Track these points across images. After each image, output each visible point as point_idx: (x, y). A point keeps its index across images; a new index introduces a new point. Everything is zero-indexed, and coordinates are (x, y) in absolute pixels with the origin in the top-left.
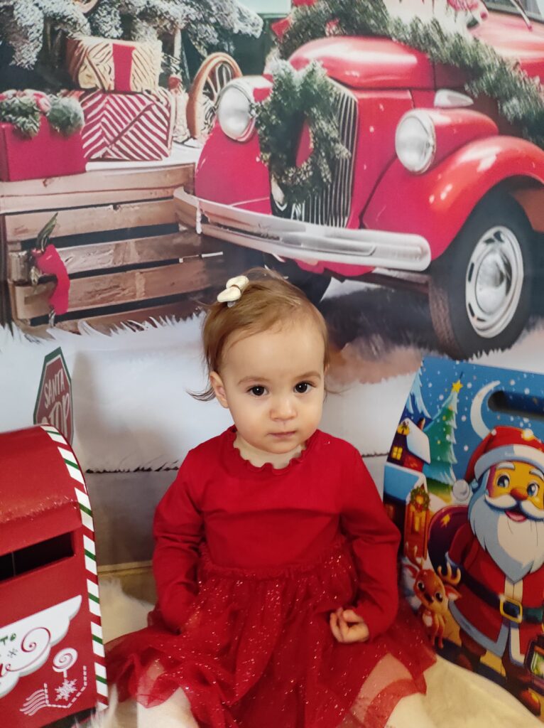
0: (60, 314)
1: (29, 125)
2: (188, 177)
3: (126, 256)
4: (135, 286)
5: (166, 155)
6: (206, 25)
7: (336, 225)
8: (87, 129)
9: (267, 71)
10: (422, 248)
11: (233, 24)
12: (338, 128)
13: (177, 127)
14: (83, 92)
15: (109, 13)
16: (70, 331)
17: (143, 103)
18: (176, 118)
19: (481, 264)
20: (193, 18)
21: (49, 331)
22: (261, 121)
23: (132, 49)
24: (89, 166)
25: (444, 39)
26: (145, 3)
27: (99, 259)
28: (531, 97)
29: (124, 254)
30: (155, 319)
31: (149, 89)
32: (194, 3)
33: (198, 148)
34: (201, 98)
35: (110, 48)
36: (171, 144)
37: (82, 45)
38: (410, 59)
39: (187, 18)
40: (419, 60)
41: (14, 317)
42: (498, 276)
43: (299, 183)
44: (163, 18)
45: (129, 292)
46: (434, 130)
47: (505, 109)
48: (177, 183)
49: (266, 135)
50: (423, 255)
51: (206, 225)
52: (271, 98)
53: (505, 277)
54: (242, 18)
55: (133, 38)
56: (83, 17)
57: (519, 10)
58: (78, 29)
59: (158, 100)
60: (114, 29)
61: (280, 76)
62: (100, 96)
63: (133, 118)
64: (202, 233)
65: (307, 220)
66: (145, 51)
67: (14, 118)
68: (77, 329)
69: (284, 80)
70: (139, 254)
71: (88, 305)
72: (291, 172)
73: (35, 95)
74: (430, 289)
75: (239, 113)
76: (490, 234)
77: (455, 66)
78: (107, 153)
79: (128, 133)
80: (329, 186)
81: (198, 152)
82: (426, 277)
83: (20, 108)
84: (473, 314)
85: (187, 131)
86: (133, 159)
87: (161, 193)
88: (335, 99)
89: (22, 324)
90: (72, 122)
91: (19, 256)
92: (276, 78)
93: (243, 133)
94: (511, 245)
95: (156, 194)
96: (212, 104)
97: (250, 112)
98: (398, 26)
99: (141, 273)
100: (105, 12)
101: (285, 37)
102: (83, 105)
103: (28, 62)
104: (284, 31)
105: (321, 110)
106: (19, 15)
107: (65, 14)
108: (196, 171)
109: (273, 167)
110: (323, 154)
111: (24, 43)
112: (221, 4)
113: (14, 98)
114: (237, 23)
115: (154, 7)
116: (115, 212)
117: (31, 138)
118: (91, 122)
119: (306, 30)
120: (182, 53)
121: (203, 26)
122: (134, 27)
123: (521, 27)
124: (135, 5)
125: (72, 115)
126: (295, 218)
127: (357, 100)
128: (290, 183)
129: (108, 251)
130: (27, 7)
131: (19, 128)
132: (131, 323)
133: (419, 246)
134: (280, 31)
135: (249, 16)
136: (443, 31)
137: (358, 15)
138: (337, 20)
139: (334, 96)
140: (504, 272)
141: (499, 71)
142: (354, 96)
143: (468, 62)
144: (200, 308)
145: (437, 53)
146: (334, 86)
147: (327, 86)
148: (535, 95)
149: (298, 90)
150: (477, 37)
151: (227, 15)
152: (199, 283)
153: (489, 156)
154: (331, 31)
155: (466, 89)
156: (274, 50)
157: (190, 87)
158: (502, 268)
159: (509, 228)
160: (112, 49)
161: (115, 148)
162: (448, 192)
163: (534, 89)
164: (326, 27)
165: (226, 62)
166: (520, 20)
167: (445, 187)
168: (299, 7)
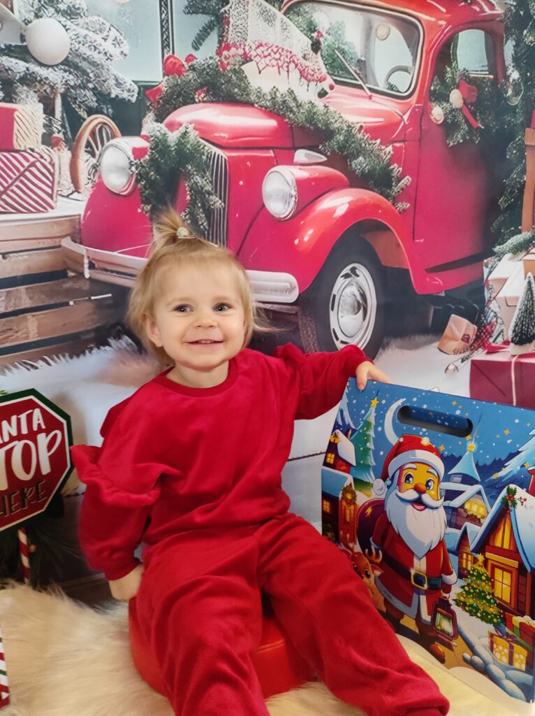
2: (74, 227)
3: (17, 302)
4: (28, 328)
5: (52, 208)
6: (84, 90)
9: (144, 132)
10: (290, 284)
11: (110, 89)
12: (211, 182)
13: (62, 182)
17: (27, 160)
18: (60, 173)
19: (341, 295)
20: (72, 83)
22: (140, 177)
23: (14, 110)
25: (299, 106)
26: (25, 69)
28: (374, 154)
29: (15, 300)
30: (49, 358)
31: (32, 147)
32: (72, 70)
33: (83, 201)
34: (83, 156)
36: (56, 197)
38: (272, 123)
39: (66, 83)
40: (278, 124)
42: (356, 305)
44: (42, 83)
45: (23, 334)
46: (295, 184)
47: (353, 165)
48: (64, 234)
49: (146, 189)
50: (292, 289)
51: (93, 271)
52: (149, 156)
53: (361, 306)
54: (118, 84)
55: (14, 101)
57: (360, 82)
59: (42, 157)
61: (156, 137)
64: (90, 278)
66: (26, 113)
69: (160, 140)
70: (30, 299)
74: (300, 317)
75: (120, 170)
76: (347, 270)
77: (309, 128)
79: (14, 188)
80: (206, 232)
81: (83, 205)
82: (295, 309)
84: (337, 339)
85: (72, 185)
86: (20, 212)
87: (48, 243)
88: (207, 156)
92: (152, 139)
93: (125, 186)
94: (364, 278)
95: (44, 244)
96: (94, 161)
97: (130, 169)
98: (259, 94)
101: (159, 102)
104: (157, 97)
105: (195, 167)
108: (82, 222)
109: (153, 216)
110: (199, 205)
112: (98, 71)
114: (114, 89)
115: (33, 73)
116: (4, 261)
119: (178, 97)
120: (62, 115)
121: (82, 90)
122: (15, 91)
123: (364, 97)
124: (15, 71)
127: (226, 158)
132: (25, 363)
133: (287, 282)
134: (156, 95)
135: (125, 83)
136: (298, 98)
137: (223, 84)
138: (205, 89)
139: (206, 154)
140: (361, 301)
141: (346, 133)
142: (223, 154)
143: (320, 125)
144: (92, 345)
145: (294, 117)
146: (205, 146)
147: (199, 146)
148: (377, 152)
149: (173, 149)
150: (327, 105)
151: (104, 81)
152: (90, 323)
153: (343, 204)
154: (200, 98)
155: (320, 147)
156: (150, 114)
157: (73, 145)
158: (359, 298)
159: (363, 265)
161: (1, 202)
162: (310, 236)
163: (376, 147)
164: (195, 94)
165: (106, 124)
166: (362, 91)
167: (307, 231)
168: (170, 76)
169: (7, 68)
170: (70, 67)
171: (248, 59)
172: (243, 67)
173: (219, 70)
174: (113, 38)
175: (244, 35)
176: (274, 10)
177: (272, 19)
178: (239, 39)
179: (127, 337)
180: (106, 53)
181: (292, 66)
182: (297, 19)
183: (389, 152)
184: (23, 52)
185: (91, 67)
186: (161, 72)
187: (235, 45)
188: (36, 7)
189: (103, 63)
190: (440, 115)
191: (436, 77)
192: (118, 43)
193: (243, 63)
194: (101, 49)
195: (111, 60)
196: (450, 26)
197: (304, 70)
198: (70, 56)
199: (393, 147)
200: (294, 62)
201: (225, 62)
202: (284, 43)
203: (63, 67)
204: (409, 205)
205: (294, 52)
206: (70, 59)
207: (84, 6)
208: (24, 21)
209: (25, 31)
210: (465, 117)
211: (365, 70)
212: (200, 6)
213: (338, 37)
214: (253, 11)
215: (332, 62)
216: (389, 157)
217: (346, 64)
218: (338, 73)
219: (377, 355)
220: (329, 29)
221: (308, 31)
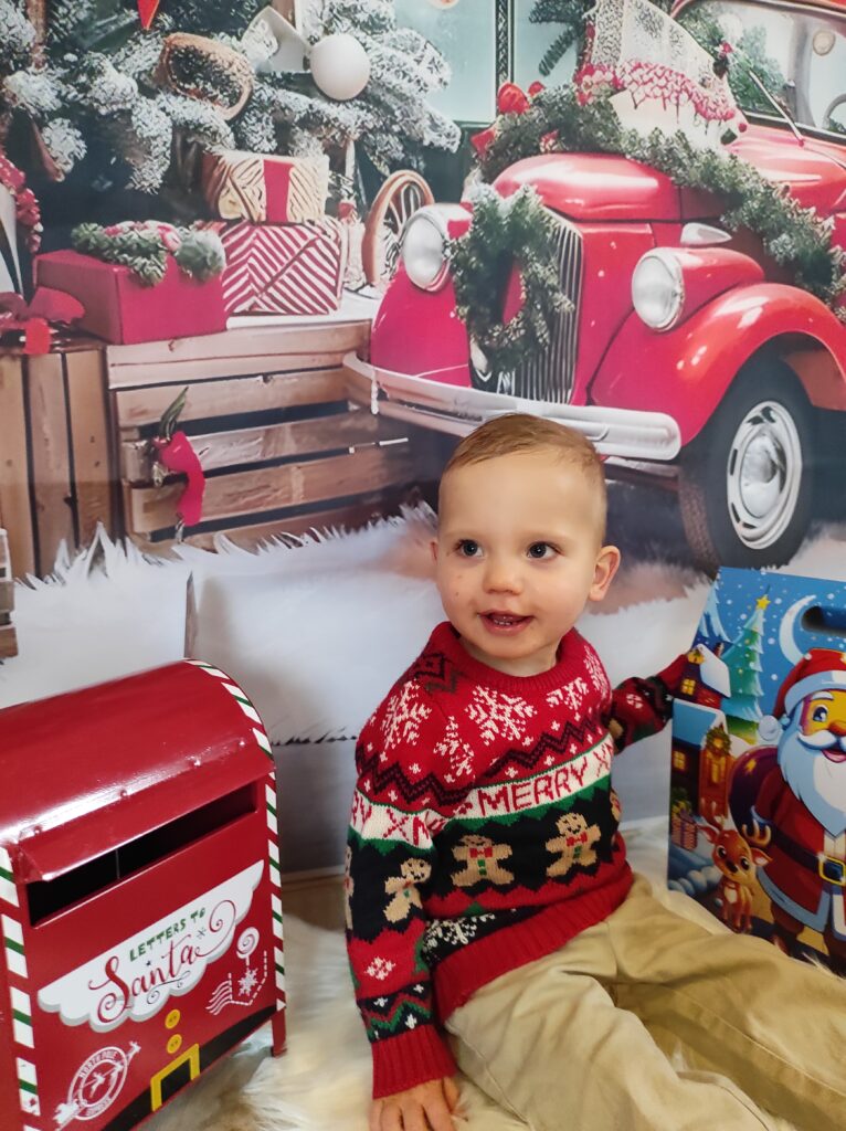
0: (191, 524)
1: (150, 268)
3: (279, 446)
4: (290, 485)
5: (334, 308)
6: (387, 136)
7: (556, 400)
8: (230, 272)
9: (464, 199)
10: (669, 430)
11: (422, 133)
12: (557, 272)
13: (350, 269)
14: (224, 224)
15: (259, 120)
16: (204, 548)
17: (304, 237)
18: (348, 256)
19: (746, 451)
20: (371, 126)
21: (175, 548)
22: (458, 264)
23: (288, 167)
24: (232, 322)
25: (692, 156)
26: (307, 107)
27: (243, 450)
28: (805, 230)
29: (276, 443)
30: (319, 530)
31: (312, 218)
32: (371, 107)
33: (377, 298)
34: (381, 230)
35: (261, 166)
36: (341, 292)
37: (223, 162)
38: (650, 183)
39: (363, 125)
40: (660, 182)
41: (128, 530)
42: (769, 466)
43: (507, 345)
44: (330, 125)
45: (283, 493)
46: (681, 276)
47: (772, 248)
48: (349, 346)
49: (463, 282)
50: (669, 440)
51: (383, 403)
52: (470, 233)
53: (777, 468)
54: (434, 126)
55: (290, 152)
56: (225, 126)
57: (787, 120)
58: (219, 141)
59: (325, 233)
60: (265, 140)
61: (482, 205)
62: (247, 229)
63: (290, 257)
64: (379, 413)
65: (518, 394)
66: (306, 169)
67: (130, 259)
68: (213, 545)
69: (487, 210)
70: (296, 443)
71: (229, 512)
72: (497, 330)
73: (160, 227)
74: (681, 484)
75: (430, 253)
76: (756, 412)
77: (706, 190)
78: (256, 304)
79: (285, 277)
80: (546, 349)
81: (377, 305)
82: (675, 468)
83: (138, 244)
84: (738, 519)
85: (363, 274)
86: (290, 312)
87: (325, 361)
88: (554, 234)
89: (139, 541)
90: (209, 263)
91: (137, 448)
92: (476, 208)
93: (433, 280)
94: (784, 425)
95: (320, 361)
96: (395, 238)
97: (443, 252)
98: (633, 139)
99: (299, 468)
100: (254, 119)
101: (488, 153)
102: (224, 241)
103: (151, 185)
104: (487, 146)
105: (536, 249)
106: (140, 123)
107: (201, 121)
108: (373, 330)
109: (473, 324)
110: (539, 307)
111: (145, 160)
112: (406, 107)
113: (132, 232)
114: (428, 133)
115: (318, 112)
116: (265, 385)
117: (152, 285)
118: (235, 264)
119: (516, 145)
120: (356, 171)
121: (384, 135)
122: (292, 138)
123: (792, 142)
124: (294, 110)
125: (209, 255)
126: (502, 392)
127: (581, 236)
128: (495, 345)
129: (256, 439)
130: (149, 112)
131: (137, 273)
132: (286, 537)
133: (665, 427)
134: (482, 145)
135: (443, 124)
136: (691, 144)
137: (581, 125)
138: (555, 132)
139: (552, 230)
140: (777, 461)
141: (763, 198)
142: (577, 231)
143: (723, 186)
144: (377, 514)
145: (683, 174)
146: (551, 218)
147: (543, 218)
148: (810, 227)
149: (504, 223)
150: (735, 154)
151: (415, 122)
152: (377, 480)
153: (753, 308)
154: (547, 147)
155: (722, 220)
156: (475, 171)
157: (367, 215)
158: (774, 456)
159: (782, 404)
160: (262, 167)
161: (266, 298)
162: (702, 356)
163: (809, 219)
164: (541, 141)
165: (414, 183)
166: (787, 133)
167: (698, 348)
168: (506, 115)
169: (283, 105)
170: (368, 102)
171: (619, 88)
172: (611, 100)
173: (576, 104)
174: (430, 59)
175: (614, 50)
176: (661, 13)
177: (657, 26)
178: (608, 57)
179: (426, 505)
180: (418, 81)
181: (684, 96)
182: (693, 25)
183: (830, 227)
184: (304, 83)
185: (397, 101)
186: (493, 108)
187: (600, 67)
188: (326, 18)
189: (415, 95)
192: (436, 67)
193: (612, 94)
194: (412, 75)
195: (426, 91)
197: (701, 102)
198: (369, 87)
199: (836, 218)
200: (687, 90)
201: (586, 92)
202: (674, 62)
203: (359, 103)
205: (688, 76)
206: (369, 91)
207: (392, 15)
208: (309, 39)
209: (310, 52)
211: (795, 100)
212: (553, 11)
213: (755, 52)
214: (630, 15)
215: (745, 90)
216: (828, 234)
217: (766, 92)
218: (754, 105)
219: (801, 549)
220: (742, 39)
221: (710, 43)
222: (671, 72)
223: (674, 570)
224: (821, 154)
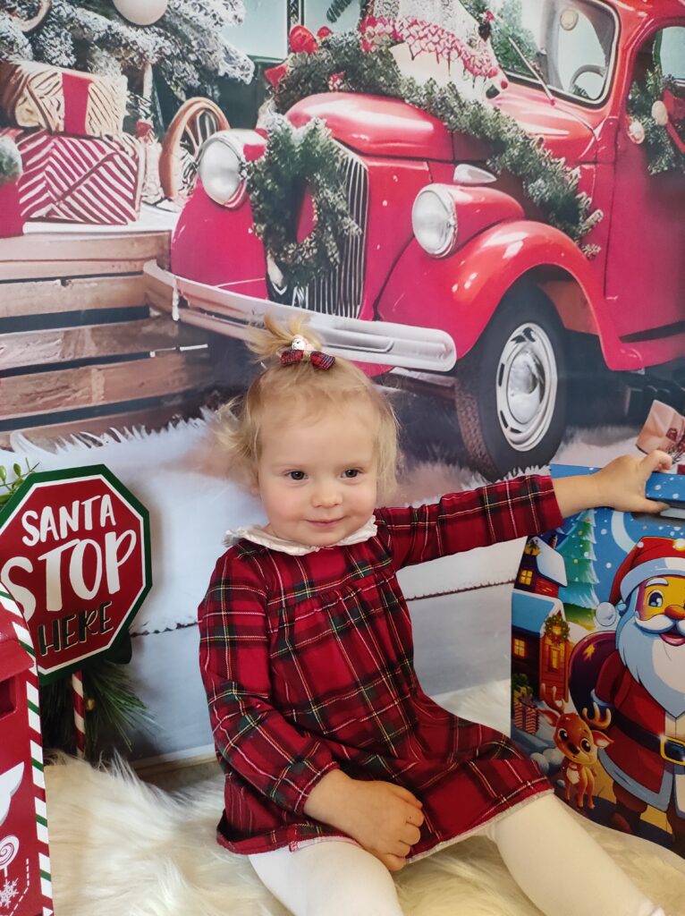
2: (162, 248)
3: (79, 347)
4: (90, 387)
5: (133, 219)
6: (184, 63)
7: (346, 316)
8: (26, 178)
9: (259, 125)
10: (446, 346)
11: (217, 64)
12: (346, 199)
13: (147, 184)
14: (21, 131)
17: (102, 151)
18: (146, 173)
19: (511, 366)
20: (168, 52)
22: (253, 185)
23: (88, 82)
24: (28, 227)
25: (462, 106)
26: (106, 27)
27: (41, 351)
28: (557, 178)
29: (76, 345)
30: (118, 430)
31: (110, 134)
32: (169, 35)
33: (175, 212)
34: (178, 151)
35: (59, 78)
36: (139, 204)
37: (21, 71)
38: (426, 126)
39: (160, 51)
40: (435, 127)
42: (531, 379)
43: (301, 262)
44: (129, 48)
45: (83, 394)
46: (454, 210)
47: (530, 190)
48: (148, 255)
49: (259, 201)
50: (448, 352)
51: (184, 310)
52: (266, 157)
53: (536, 381)
54: (229, 59)
55: (89, 69)
56: (23, 37)
57: (540, 82)
58: (16, 50)
59: (123, 149)
60: (63, 55)
61: (276, 133)
62: (44, 138)
64: (179, 320)
65: (311, 308)
66: (105, 87)
68: (9, 443)
69: (281, 137)
70: (96, 345)
71: (25, 412)
72: (291, 249)
74: (457, 393)
75: (227, 172)
76: (519, 332)
77: (474, 136)
78: (52, 211)
79: (82, 187)
80: (337, 267)
81: (176, 217)
82: (451, 380)
84: (506, 425)
85: (161, 190)
86: (88, 221)
87: (125, 267)
88: (342, 164)
90: (5, 168)
92: (271, 134)
93: (231, 197)
94: (542, 343)
95: (120, 267)
96: (192, 159)
97: (240, 172)
98: (411, 87)
99: (100, 370)
100: (52, 33)
101: (281, 86)
102: (20, 148)
104: (280, 80)
105: (327, 176)
108: (173, 241)
109: (270, 241)
110: (329, 229)
112: (203, 39)
114: (222, 64)
115: (117, 34)
116: (64, 289)
118: (31, 171)
119: (307, 81)
120: (153, 93)
121: (181, 63)
122: (90, 55)
123: (545, 101)
124: (93, 29)
125: (5, 160)
126: (297, 305)
127: (367, 168)
128: (290, 261)
129: (54, 341)
132: (85, 436)
133: (442, 342)
134: (275, 78)
135: (237, 57)
136: (460, 95)
137: (366, 69)
138: (342, 73)
139: (340, 160)
140: (537, 376)
141: (522, 147)
142: (364, 163)
143: (488, 134)
144: (178, 416)
145: (455, 121)
146: (339, 149)
147: (332, 150)
148: (561, 175)
149: (297, 150)
150: (498, 108)
151: (211, 53)
152: (177, 384)
153: (516, 241)
154: (335, 85)
155: (488, 163)
156: (268, 102)
157: (164, 136)
158: (535, 370)
159: (540, 325)
160: (61, 80)
161: (63, 206)
162: (473, 281)
163: (559, 168)
164: (330, 80)
165: (210, 110)
166: (542, 93)
167: (469, 275)
168: (297, 54)
169: (83, 24)
170: (166, 29)
171: (398, 40)
172: (391, 50)
173: (360, 51)
175: (394, 7)
178: (387, 12)
180: (214, 16)
181: (454, 53)
183: (577, 176)
184: (105, 5)
185: (194, 31)
186: (285, 47)
187: (382, 20)
189: (211, 28)
190: (640, 132)
191: (635, 83)
192: (231, 4)
193: (392, 45)
194: (209, 9)
195: (221, 26)
196: (652, 20)
197: (469, 60)
198: (167, 15)
199: (581, 169)
200: (456, 48)
201: (369, 41)
202: (445, 22)
203: (157, 29)
204: (599, 249)
205: (457, 36)
206: (167, 19)
210: (670, 138)
211: (547, 67)
213: (513, 22)
215: (505, 53)
216: (575, 182)
217: (523, 57)
218: (513, 67)
219: (558, 451)
220: (502, 9)
221: (475, 10)
222: (443, 31)
223: (453, 469)
224: (569, 113)
